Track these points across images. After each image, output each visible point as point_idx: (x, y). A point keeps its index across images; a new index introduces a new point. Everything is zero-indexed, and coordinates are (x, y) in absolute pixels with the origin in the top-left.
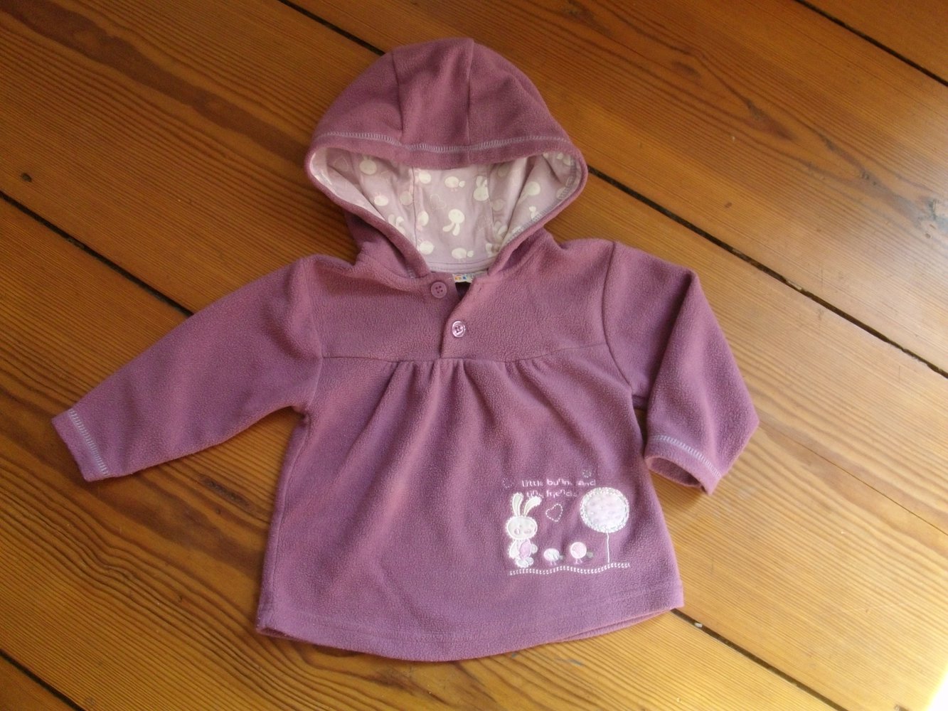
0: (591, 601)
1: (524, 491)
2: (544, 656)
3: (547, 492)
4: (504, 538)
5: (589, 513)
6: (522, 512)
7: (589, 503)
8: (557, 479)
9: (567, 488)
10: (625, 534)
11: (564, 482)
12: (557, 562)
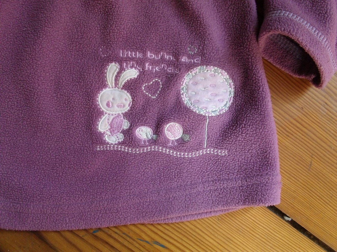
0: (181, 185)
1: (120, 61)
2: (127, 235)
3: (147, 64)
4: (94, 109)
5: (190, 92)
6: (116, 84)
7: (191, 82)
8: (160, 52)
9: (169, 63)
10: (227, 119)
11: (167, 57)
12: (149, 141)
